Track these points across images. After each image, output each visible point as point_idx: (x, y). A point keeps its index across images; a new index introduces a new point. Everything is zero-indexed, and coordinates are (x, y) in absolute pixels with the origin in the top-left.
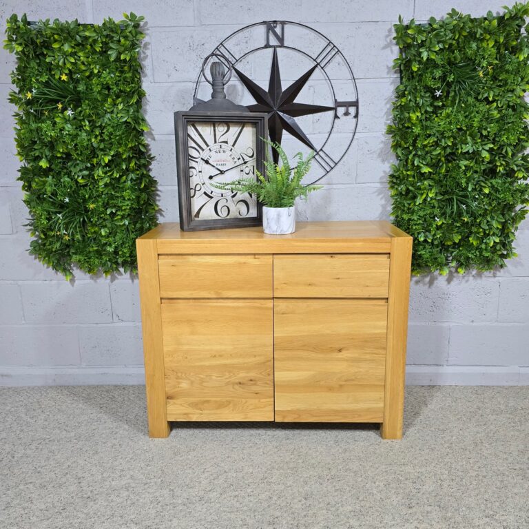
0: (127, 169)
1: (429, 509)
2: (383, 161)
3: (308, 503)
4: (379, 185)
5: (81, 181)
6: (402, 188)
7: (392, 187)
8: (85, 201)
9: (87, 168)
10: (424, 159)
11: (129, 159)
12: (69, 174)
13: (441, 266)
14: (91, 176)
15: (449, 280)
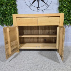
0: (13, 7)
1: (69, 64)
2: (57, 5)
3: (45, 62)
4: (56, 10)
5: (5, 9)
6: (61, 9)
7: (59, 9)
8: (5, 12)
9: (6, 7)
10: (65, 4)
11: (13, 5)
12: (3, 7)
13: (68, 23)
14: (7, 8)
15: (69, 27)
